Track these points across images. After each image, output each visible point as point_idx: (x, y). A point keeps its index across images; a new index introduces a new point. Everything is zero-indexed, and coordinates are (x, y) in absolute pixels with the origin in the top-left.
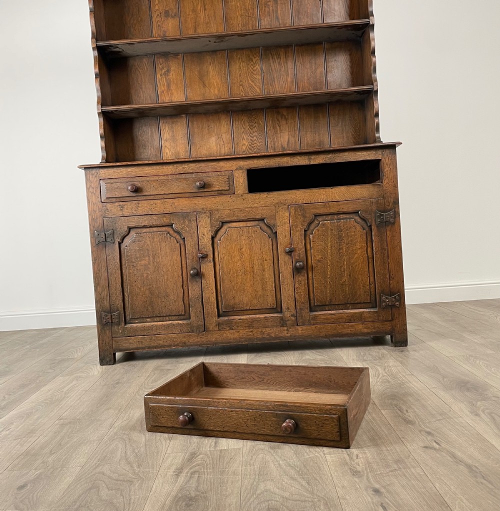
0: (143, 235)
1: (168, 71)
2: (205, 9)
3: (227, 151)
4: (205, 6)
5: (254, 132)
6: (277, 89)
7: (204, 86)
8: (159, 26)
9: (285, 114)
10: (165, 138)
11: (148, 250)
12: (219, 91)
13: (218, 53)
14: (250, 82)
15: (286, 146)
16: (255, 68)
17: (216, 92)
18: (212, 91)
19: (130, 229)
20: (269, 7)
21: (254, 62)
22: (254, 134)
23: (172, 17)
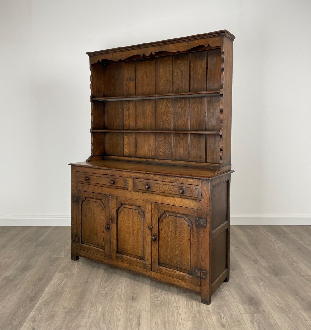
0: (90, 201)
1: (129, 109)
2: (147, 77)
3: (152, 154)
4: (147, 75)
5: (166, 146)
6: (179, 123)
7: (144, 118)
8: (126, 85)
9: (183, 137)
10: (126, 143)
11: (91, 210)
12: (151, 121)
13: (152, 100)
14: (166, 117)
15: (182, 156)
16: (169, 110)
17: (150, 122)
18: (147, 121)
19: (86, 198)
20: (178, 75)
21: (169, 106)
22: (166, 147)
23: (132, 81)
